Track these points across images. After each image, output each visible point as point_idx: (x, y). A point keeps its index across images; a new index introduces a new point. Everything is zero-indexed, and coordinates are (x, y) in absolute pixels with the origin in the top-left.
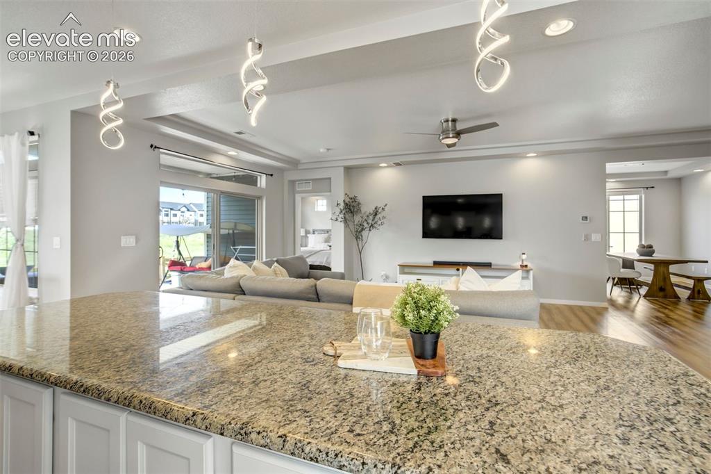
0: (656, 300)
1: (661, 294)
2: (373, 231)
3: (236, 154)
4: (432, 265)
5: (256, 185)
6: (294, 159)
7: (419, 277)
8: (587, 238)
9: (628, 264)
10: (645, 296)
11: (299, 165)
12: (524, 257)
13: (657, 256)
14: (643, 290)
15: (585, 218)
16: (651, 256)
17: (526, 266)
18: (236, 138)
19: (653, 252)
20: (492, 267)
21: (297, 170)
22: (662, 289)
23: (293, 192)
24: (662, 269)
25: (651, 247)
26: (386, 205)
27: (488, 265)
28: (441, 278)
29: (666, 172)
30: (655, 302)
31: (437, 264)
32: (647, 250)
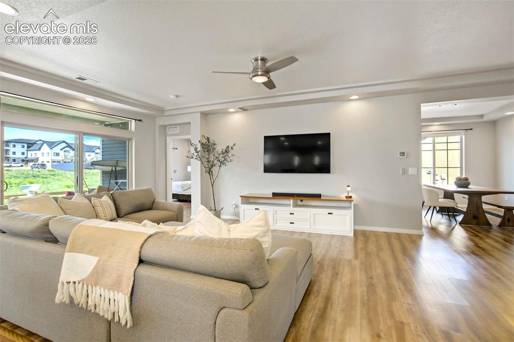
0: (470, 227)
1: (475, 221)
2: (223, 166)
3: (94, 100)
4: (271, 196)
5: (128, 129)
6: (158, 107)
7: (257, 207)
8: (405, 172)
9: (449, 195)
10: (461, 223)
11: (165, 112)
12: (349, 189)
13: (473, 188)
14: (460, 218)
15: (403, 154)
16: (467, 187)
17: (351, 197)
18: (80, 83)
19: (469, 184)
20: (322, 198)
21: (164, 116)
22: (475, 217)
23: (164, 135)
24: (475, 199)
25: (466, 179)
26: (235, 144)
27: (318, 196)
28: (276, 208)
29: (482, 116)
30: (468, 229)
31: (276, 195)
32: (463, 183)
